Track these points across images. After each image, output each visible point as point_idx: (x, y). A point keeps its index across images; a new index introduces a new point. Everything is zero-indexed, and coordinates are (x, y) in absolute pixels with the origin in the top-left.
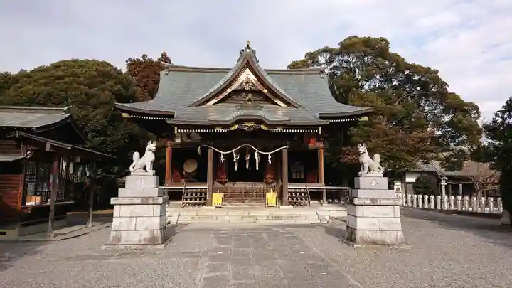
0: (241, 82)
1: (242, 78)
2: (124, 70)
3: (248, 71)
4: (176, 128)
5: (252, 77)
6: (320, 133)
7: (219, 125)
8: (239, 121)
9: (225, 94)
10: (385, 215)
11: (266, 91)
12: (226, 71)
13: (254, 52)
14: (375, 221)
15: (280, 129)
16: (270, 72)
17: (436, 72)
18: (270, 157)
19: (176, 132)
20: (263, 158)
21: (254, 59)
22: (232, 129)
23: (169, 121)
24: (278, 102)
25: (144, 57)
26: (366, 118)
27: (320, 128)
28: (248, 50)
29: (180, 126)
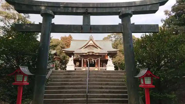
2: (60, 40)
7: (84, 53)
8: (89, 53)
9: (86, 46)
12: (86, 41)
16: (96, 41)
18: (96, 61)
20: (94, 61)
25: (65, 36)
29: (76, 54)
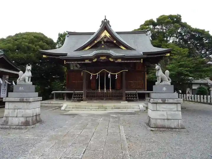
0: (102, 37)
1: (103, 35)
3: (105, 31)
4: (65, 61)
5: (108, 35)
6: (142, 62)
10: (171, 110)
11: (115, 42)
13: (108, 22)
14: (165, 113)
15: (119, 61)
17: (208, 32)
19: (65, 63)
21: (108, 25)
22: (94, 61)
23: (61, 57)
24: (122, 47)
26: (169, 54)
27: (142, 60)
28: (105, 21)
